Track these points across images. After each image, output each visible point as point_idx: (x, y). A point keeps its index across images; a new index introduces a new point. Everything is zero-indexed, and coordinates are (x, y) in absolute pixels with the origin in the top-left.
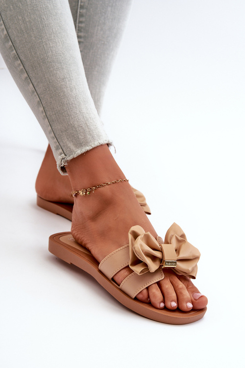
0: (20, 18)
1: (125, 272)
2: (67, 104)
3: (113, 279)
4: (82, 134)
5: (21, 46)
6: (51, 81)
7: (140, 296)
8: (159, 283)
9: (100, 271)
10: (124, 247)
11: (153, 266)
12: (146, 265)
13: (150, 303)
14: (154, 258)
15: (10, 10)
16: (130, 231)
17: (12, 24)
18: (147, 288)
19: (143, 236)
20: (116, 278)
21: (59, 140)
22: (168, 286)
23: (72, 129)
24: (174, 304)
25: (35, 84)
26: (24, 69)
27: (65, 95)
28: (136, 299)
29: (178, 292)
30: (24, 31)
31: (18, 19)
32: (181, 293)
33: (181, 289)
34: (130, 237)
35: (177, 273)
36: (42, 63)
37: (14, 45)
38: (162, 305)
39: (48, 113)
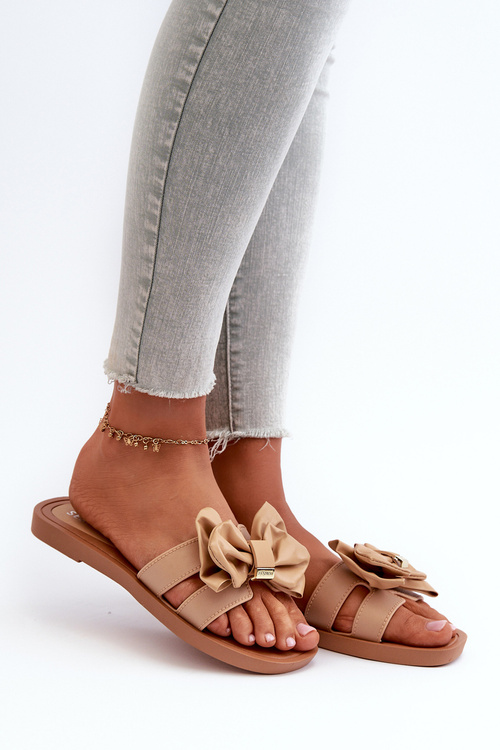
0: (211, 150)
1: (188, 586)
2: (190, 318)
3: (163, 596)
4: (183, 372)
5: (181, 189)
6: (190, 273)
7: (215, 627)
8: (245, 606)
9: (140, 582)
10: (185, 543)
11: (239, 577)
12: (227, 576)
13: (231, 639)
14: (238, 563)
15: (204, 125)
16: (198, 518)
17: (191, 146)
18: (228, 613)
19: (220, 527)
20: (170, 597)
21: (142, 356)
22: (259, 609)
23: (173, 357)
24: (271, 638)
25: (161, 255)
26: (158, 220)
27: (197, 305)
28: (207, 631)
29: (275, 618)
30: (203, 175)
31: (207, 150)
32: (280, 621)
33: (280, 613)
34: (199, 528)
35: (273, 589)
36: (195, 239)
37: (170, 175)
38: (252, 638)
39: (152, 309)
